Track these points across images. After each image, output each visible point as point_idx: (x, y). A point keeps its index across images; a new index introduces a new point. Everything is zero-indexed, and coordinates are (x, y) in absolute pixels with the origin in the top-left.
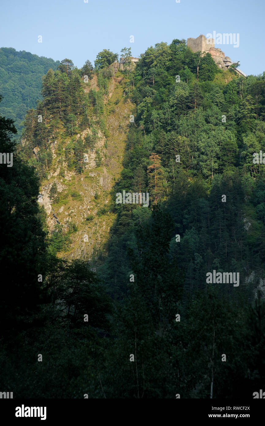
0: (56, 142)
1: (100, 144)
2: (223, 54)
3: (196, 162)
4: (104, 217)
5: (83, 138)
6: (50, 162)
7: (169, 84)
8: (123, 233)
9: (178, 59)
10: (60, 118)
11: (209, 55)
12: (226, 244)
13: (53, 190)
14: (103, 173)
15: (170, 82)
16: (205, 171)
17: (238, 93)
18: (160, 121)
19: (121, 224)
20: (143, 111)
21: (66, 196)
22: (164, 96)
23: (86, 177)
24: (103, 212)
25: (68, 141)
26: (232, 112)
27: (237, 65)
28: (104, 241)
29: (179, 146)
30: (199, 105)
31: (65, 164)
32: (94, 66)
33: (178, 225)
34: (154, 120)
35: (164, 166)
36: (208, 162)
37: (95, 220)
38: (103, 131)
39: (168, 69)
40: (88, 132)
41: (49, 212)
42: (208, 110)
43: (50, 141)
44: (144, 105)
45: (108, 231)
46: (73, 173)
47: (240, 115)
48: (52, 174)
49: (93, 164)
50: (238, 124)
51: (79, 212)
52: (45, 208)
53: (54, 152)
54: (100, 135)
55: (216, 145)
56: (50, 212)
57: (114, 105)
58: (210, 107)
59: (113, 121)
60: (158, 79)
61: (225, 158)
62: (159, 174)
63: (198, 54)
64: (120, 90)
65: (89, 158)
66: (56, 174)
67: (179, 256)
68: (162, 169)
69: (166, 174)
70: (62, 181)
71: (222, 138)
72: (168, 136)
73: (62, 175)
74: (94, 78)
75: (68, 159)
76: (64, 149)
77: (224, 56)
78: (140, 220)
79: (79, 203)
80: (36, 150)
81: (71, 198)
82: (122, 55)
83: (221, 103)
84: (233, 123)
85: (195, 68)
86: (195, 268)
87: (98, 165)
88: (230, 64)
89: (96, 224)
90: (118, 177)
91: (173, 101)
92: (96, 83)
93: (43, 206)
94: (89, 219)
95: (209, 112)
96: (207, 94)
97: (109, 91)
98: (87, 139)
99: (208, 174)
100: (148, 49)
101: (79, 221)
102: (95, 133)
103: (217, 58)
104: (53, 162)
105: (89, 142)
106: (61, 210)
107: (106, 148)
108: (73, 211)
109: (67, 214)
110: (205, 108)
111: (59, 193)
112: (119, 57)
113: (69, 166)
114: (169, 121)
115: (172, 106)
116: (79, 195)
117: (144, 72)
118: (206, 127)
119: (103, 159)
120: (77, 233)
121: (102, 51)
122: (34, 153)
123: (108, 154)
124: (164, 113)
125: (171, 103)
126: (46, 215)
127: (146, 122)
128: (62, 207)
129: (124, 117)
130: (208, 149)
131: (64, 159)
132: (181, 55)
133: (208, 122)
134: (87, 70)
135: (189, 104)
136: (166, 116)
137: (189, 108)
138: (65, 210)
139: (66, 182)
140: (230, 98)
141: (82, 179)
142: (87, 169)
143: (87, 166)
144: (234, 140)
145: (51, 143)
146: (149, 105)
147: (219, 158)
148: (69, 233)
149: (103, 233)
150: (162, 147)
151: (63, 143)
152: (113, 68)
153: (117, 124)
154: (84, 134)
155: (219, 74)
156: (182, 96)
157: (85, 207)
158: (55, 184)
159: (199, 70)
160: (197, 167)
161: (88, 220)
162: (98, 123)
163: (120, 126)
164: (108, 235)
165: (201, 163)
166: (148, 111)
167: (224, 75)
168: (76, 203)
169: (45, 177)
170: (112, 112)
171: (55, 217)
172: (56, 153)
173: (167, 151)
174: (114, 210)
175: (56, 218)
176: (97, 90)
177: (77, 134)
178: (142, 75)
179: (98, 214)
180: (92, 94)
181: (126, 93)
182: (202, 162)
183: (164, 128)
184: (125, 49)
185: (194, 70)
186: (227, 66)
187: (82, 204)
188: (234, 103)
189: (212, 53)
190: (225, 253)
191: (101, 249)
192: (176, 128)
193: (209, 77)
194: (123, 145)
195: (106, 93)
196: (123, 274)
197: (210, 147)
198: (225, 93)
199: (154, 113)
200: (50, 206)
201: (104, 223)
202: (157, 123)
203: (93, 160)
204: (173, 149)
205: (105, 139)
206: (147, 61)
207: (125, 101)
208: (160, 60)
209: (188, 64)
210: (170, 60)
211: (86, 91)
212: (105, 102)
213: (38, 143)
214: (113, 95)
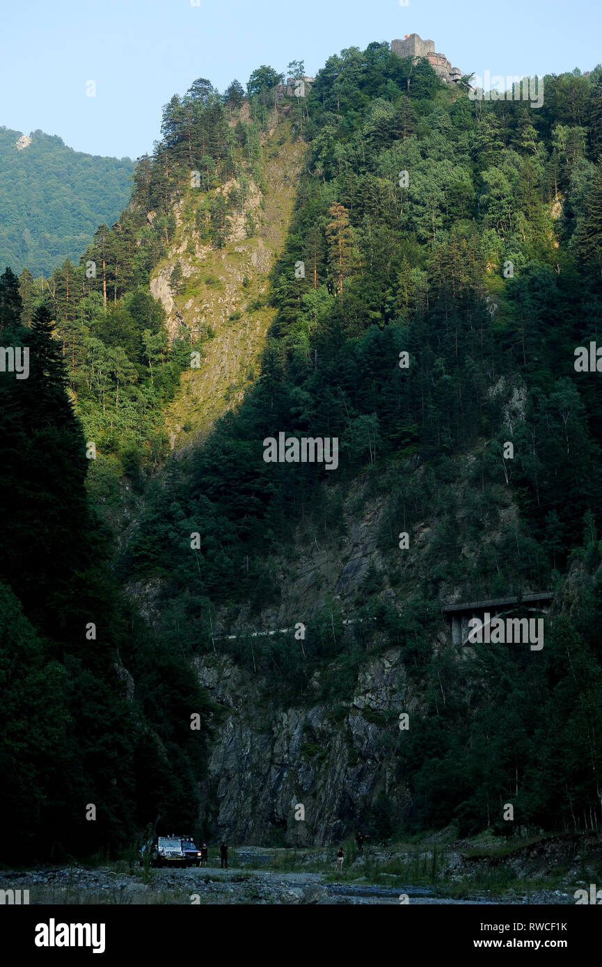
0: (181, 202)
1: (254, 202)
2: (448, 64)
3: (406, 218)
4: (259, 314)
5: (225, 194)
6: (171, 231)
7: (363, 106)
8: (287, 334)
9: (376, 70)
10: (189, 165)
11: (425, 61)
12: (456, 335)
13: (176, 274)
14: (258, 246)
15: (364, 102)
16: (422, 231)
17: (474, 115)
18: (348, 161)
19: (283, 319)
20: (321, 148)
21: (197, 284)
22: (354, 123)
23: (229, 254)
24: (257, 307)
25: (202, 200)
26: (464, 140)
27: (470, 78)
28: (259, 350)
29: (377, 193)
30: (411, 132)
31: (196, 235)
32: (246, 90)
33: (378, 314)
34: (339, 159)
35: (355, 226)
36: (426, 217)
37: (244, 319)
38: (259, 184)
39: (361, 85)
40: (233, 184)
41: (169, 309)
42: (426, 138)
43: (172, 201)
44: (323, 137)
45: (265, 335)
46: (208, 249)
47: (476, 145)
48: (174, 250)
49: (241, 233)
50: (475, 159)
51: (218, 307)
52: (164, 302)
53: (178, 217)
54: (253, 188)
55: (439, 189)
56: (171, 310)
57: (276, 147)
58: (429, 134)
59: (276, 170)
60: (345, 99)
61: (454, 209)
62: (346, 237)
63: (410, 59)
64: (287, 125)
65: (238, 224)
66: (181, 250)
67: (377, 358)
68: (351, 230)
69: (357, 238)
70: (190, 260)
71: (449, 178)
72: (360, 180)
73: (190, 251)
74: (245, 106)
75: (200, 227)
76: (195, 212)
77: (450, 67)
78: (315, 310)
79: (218, 293)
80: (150, 216)
81: (205, 286)
82: (290, 73)
83: (446, 128)
84: (467, 156)
85: (404, 81)
86: (404, 376)
87: (250, 235)
88: (459, 78)
89: (245, 325)
90: (280, 251)
91: (368, 127)
92: (248, 114)
93: (160, 300)
94: (234, 318)
95: (427, 140)
96: (423, 118)
97: (269, 126)
98: (232, 195)
99: (426, 236)
100: (330, 58)
101: (217, 321)
102: (245, 186)
103: (439, 68)
104: (177, 232)
105: (235, 200)
106: (189, 304)
107: (263, 209)
108: (208, 306)
109: (197, 310)
110: (420, 137)
111: (186, 279)
112: (286, 79)
113: (202, 237)
114: (363, 159)
115: (368, 136)
116: (219, 281)
117: (324, 93)
118: (423, 163)
119: (257, 226)
120: (215, 340)
121: (258, 68)
122: (148, 221)
123: (266, 219)
124: (355, 148)
125: (366, 132)
126: (165, 313)
127: (326, 164)
128: (190, 301)
129: (293, 163)
130: (426, 194)
131: (194, 226)
132: (381, 63)
133: (424, 156)
134: (234, 94)
135: (394, 131)
136: (359, 152)
137: (394, 137)
138: (194, 305)
139: (197, 262)
140: (461, 122)
141: (223, 257)
142: (231, 241)
143: (231, 237)
144: (468, 182)
145: (174, 203)
146: (331, 138)
147: (444, 210)
148: (202, 341)
149: (256, 339)
150: (350, 196)
151: (194, 202)
152: (275, 94)
153: (281, 173)
154: (226, 188)
155: (443, 92)
156: (383, 119)
157: (227, 299)
158: (179, 265)
159: (410, 83)
160: (409, 226)
161: (232, 319)
162: (249, 170)
163: (285, 177)
164: (263, 342)
165: (415, 218)
166: (329, 147)
167: (451, 93)
168: (213, 294)
169: (163, 254)
170: (273, 157)
171: (178, 316)
172: (182, 218)
173: (359, 201)
174: (274, 303)
175: (181, 318)
176: (249, 123)
177: (216, 188)
178: (321, 100)
179: (248, 310)
180: (240, 129)
181: (296, 128)
182: (417, 216)
183: (355, 170)
184: (294, 63)
185: (402, 84)
186: (456, 81)
187: (224, 297)
188: (468, 128)
189: (432, 60)
190: (454, 349)
191: (253, 363)
192: (374, 168)
193: (427, 94)
194: (291, 204)
195: (265, 129)
196: (285, 394)
197: (428, 191)
198: (452, 114)
199: (339, 148)
200: (171, 299)
201: (258, 323)
202: (344, 164)
203: (241, 227)
204: (370, 198)
205: (262, 196)
206: (329, 75)
207: (295, 139)
208: (349, 72)
209: (393, 76)
210: (365, 72)
211: (232, 125)
212: (262, 143)
213: (154, 205)
214: (275, 132)
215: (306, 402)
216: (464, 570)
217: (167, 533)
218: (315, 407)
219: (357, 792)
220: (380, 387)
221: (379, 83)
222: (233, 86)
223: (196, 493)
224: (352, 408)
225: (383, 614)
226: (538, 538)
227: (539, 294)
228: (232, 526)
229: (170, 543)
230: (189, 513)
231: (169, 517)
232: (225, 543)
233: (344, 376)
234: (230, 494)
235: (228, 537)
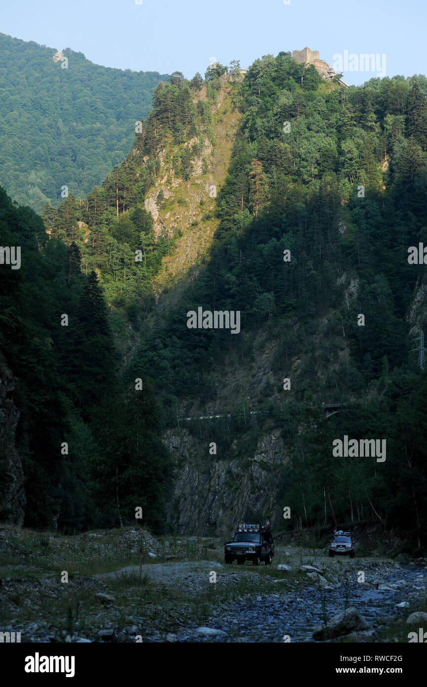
0: (164, 151)
1: (207, 152)
2: (327, 65)
3: (297, 168)
4: (209, 222)
5: (190, 147)
6: (158, 169)
7: (274, 94)
8: (224, 238)
9: (283, 70)
10: (169, 127)
11: (313, 66)
12: (320, 247)
13: (160, 197)
14: (209, 179)
15: (275, 92)
16: (305, 177)
17: (340, 102)
18: (264, 129)
19: (223, 229)
20: (248, 120)
21: (172, 203)
22: (268, 105)
23: (192, 184)
24: (208, 218)
25: (176, 149)
26: (333, 120)
27: (341, 76)
28: (208, 245)
29: (280, 152)
30: (302, 113)
31: (172, 172)
32: (204, 78)
33: (277, 229)
34: (259, 129)
35: (266, 172)
36: (308, 168)
37: (200, 226)
38: (211, 140)
39: (274, 79)
40: (195, 140)
41: (155, 218)
42: (310, 118)
43: (158, 150)
44: (249, 114)
45: (212, 236)
46: (180, 181)
47: (340, 123)
48: (159, 181)
49: (199, 171)
50: (339, 132)
51: (184, 217)
52: (152, 214)
53: (162, 161)
54: (207, 143)
55: (317, 151)
56: (157, 218)
57: (222, 115)
58: (312, 115)
59: (221, 130)
60: (264, 89)
61: (325, 164)
62: (261, 180)
63: (302, 66)
64: (229, 101)
65: (198, 165)
66: (163, 181)
67: (274, 258)
68: (264, 176)
69: (267, 180)
70: (169, 188)
71: (322, 144)
72: (270, 143)
73: (169, 182)
74: (203, 89)
75: (175, 167)
76: (172, 157)
77: (329, 67)
78: (241, 224)
79: (185, 209)
80: (145, 159)
81: (177, 204)
82: (231, 67)
83: (323, 111)
84: (334, 130)
85: (299, 78)
86: (290, 270)
87: (205, 172)
88: (333, 75)
89: (201, 229)
90: (223, 183)
91: (276, 109)
92: (205, 94)
93: (150, 212)
94: (194, 225)
95: (311, 120)
96: (310, 103)
97: (218, 101)
98: (194, 147)
99: (308, 180)
100: (256, 61)
101: (184, 226)
102: (202, 142)
103: (321, 69)
104: (161, 170)
105: (196, 150)
106: (168, 216)
107: (213, 156)
108: (179, 217)
109: (173, 219)
110: (307, 116)
111: (166, 200)
112: (229, 69)
113: (176, 173)
114: (273, 129)
115: (276, 115)
116: (185, 202)
117: (252, 82)
118: (308, 134)
119: (209, 167)
120: (182, 238)
122: (143, 161)
123: (215, 162)
124: (268, 122)
125: (275, 112)
126: (153, 221)
127: (251, 131)
128: (169, 213)
129: (232, 126)
130: (308, 155)
131: (171, 167)
132: (286, 67)
133: (309, 129)
134: (196, 83)
135: (292, 112)
136: (270, 124)
137: (293, 116)
138: (171, 216)
139: (173, 189)
140: (332, 107)
141: (189, 186)
142: (193, 176)
143: (194, 173)
144: (334, 146)
145: (159, 152)
146: (255, 114)
147: (319, 164)
148: (175, 238)
149: (207, 238)
150: (264, 153)
151: (171, 151)
152: (223, 80)
153: (224, 132)
154: (191, 143)
155: (323, 85)
156: (285, 105)
157: (190, 213)
158: (162, 191)
159: (303, 80)
160: (298, 173)
161: (193, 225)
162: (205, 131)
163: (227, 135)
164: (211, 240)
165: (301, 169)
166: (253, 120)
167: (328, 86)
168: (182, 209)
169: (153, 184)
170: (220, 122)
171: (161, 222)
172: (164, 161)
173: (269, 157)
174: (218, 216)
175: (163, 224)
176: (206, 100)
177: (184, 142)
178: (250, 86)
179: (202, 220)
180: (200, 105)
181: (234, 103)
182: (303, 168)
183: (267, 136)
184: (234, 62)
185: (298, 80)
186: (331, 77)
187: (188, 210)
188: (336, 111)
189: (317, 64)
190: (318, 255)
191: (205, 253)
192: (279, 135)
193: (313, 87)
194: (230, 153)
195: (215, 104)
196: (222, 276)
197: (310, 153)
198: (327, 102)
199: (259, 121)
200: (157, 212)
201: (208, 228)
202: (261, 131)
203: (200, 167)
204: (275, 156)
205: (212, 147)
206: (254, 72)
207: (233, 111)
208: (266, 71)
209: (293, 75)
210: (276, 71)
211: (195, 102)
212: (213, 112)
213: (147, 152)
214: (222, 105)
215: (234, 283)
216: (318, 386)
217: (153, 357)
218: (239, 285)
219: (255, 508)
220: (276, 276)
221: (284, 79)
222: (196, 77)
223: (169, 334)
224: (260, 287)
225: (272, 409)
226: (359, 368)
227: (370, 221)
228: (190, 354)
229: (155, 362)
230: (165, 346)
231: (154, 348)
232: (186, 364)
233: (256, 268)
234: (189, 335)
235: (188, 360)
